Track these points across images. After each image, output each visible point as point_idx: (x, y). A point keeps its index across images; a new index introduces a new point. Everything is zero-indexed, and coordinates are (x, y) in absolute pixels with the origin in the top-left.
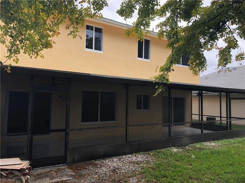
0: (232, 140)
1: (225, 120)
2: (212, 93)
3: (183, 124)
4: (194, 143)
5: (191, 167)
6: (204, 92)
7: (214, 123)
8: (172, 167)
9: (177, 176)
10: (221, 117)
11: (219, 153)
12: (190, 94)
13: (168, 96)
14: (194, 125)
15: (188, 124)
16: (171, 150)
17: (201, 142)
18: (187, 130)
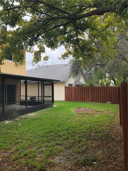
0: (44, 110)
1: (40, 98)
2: (34, 82)
3: (15, 103)
4: (21, 116)
5: (18, 132)
6: (28, 81)
7: (35, 100)
8: (4, 135)
9: (7, 140)
10: (39, 97)
11: (36, 119)
12: (20, 82)
13: (2, 83)
14: (22, 103)
15: (18, 103)
16: (4, 123)
17: (25, 114)
18: (17, 107)
